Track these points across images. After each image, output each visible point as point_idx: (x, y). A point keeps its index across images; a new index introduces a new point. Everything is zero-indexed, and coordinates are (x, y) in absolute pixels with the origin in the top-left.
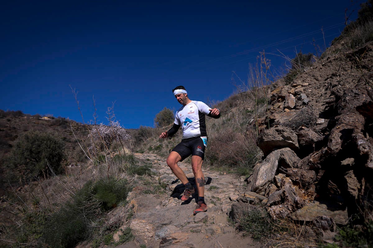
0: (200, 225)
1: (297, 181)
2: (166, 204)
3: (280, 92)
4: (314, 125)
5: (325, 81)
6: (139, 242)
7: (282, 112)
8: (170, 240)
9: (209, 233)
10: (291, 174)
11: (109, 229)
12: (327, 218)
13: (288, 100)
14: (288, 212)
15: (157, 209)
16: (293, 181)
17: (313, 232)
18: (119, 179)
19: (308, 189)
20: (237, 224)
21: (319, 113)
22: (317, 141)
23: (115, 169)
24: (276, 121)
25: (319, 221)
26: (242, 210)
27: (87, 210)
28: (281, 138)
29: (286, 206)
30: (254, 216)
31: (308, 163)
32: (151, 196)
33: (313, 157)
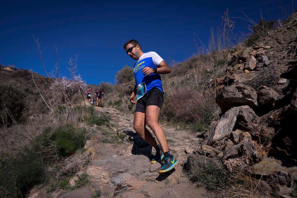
0: (155, 174)
1: (256, 135)
2: (123, 153)
3: (242, 53)
4: (276, 84)
5: (289, 44)
6: (94, 187)
7: (241, 72)
8: (125, 187)
9: (163, 182)
10: (251, 128)
11: (65, 174)
12: (285, 174)
13: (248, 62)
14: (245, 165)
15: (114, 158)
16: (252, 135)
17: (269, 187)
18: (78, 128)
19: (266, 144)
20: (192, 175)
21: (280, 74)
22: (278, 100)
23: (75, 118)
24: (235, 81)
25: (277, 176)
26: (198, 161)
27: (45, 155)
28: (241, 96)
29: (243, 159)
30: (210, 168)
31: (268, 120)
32: (109, 145)
33: (273, 115)
